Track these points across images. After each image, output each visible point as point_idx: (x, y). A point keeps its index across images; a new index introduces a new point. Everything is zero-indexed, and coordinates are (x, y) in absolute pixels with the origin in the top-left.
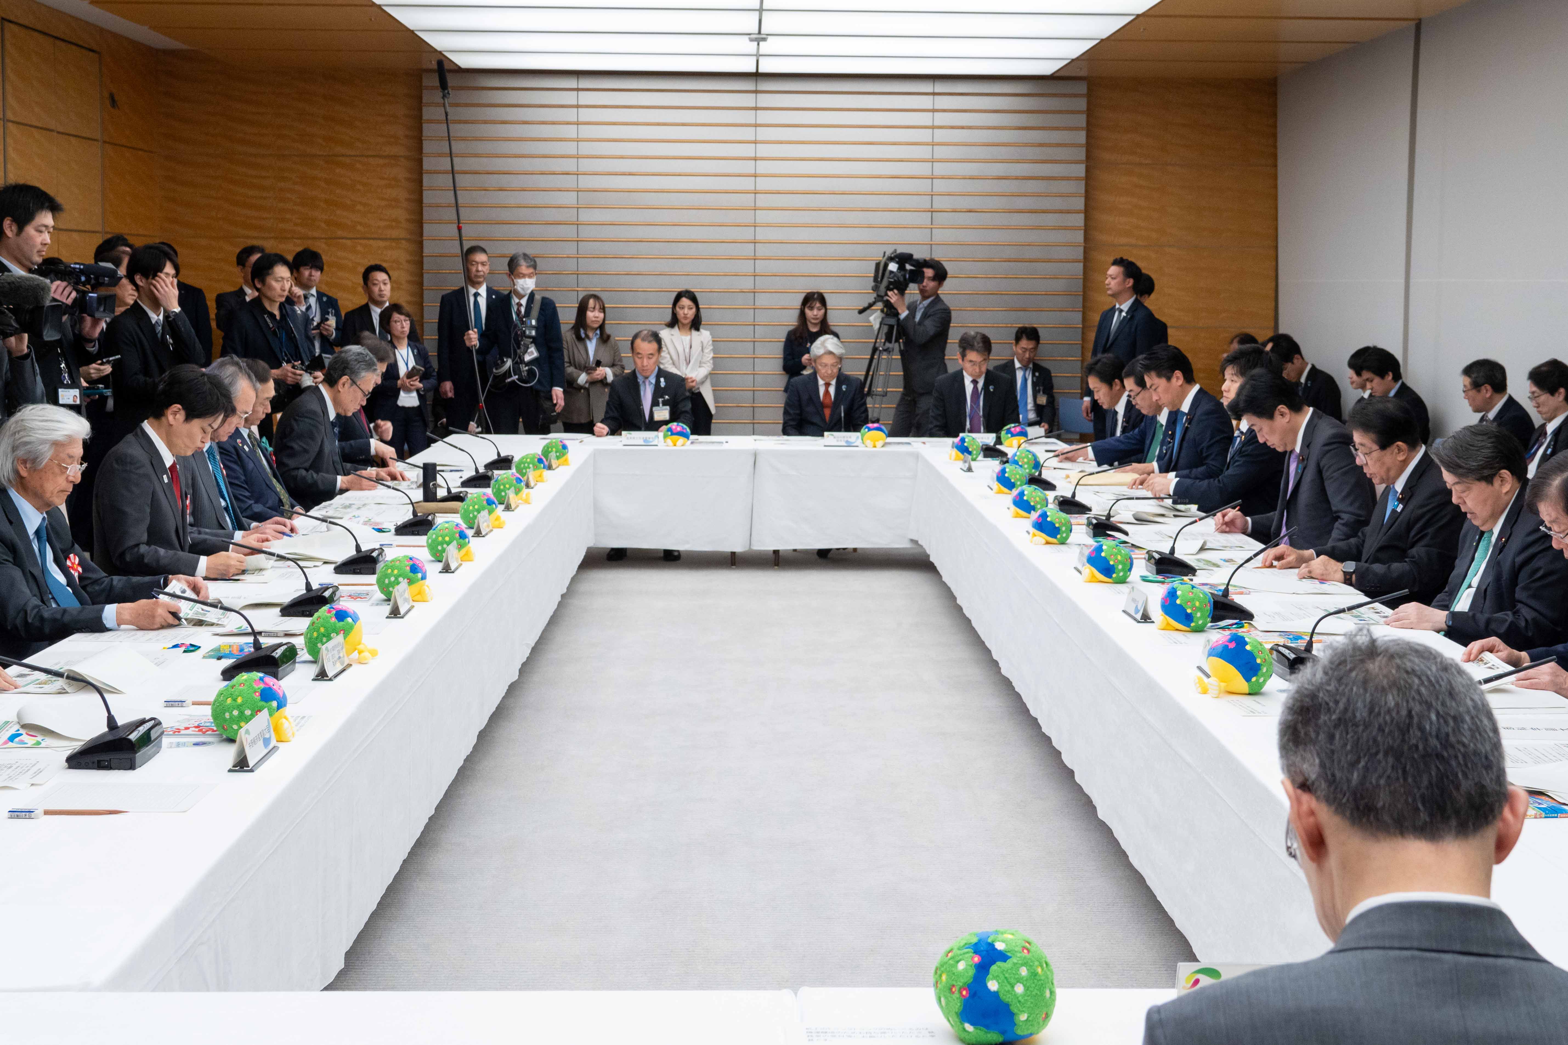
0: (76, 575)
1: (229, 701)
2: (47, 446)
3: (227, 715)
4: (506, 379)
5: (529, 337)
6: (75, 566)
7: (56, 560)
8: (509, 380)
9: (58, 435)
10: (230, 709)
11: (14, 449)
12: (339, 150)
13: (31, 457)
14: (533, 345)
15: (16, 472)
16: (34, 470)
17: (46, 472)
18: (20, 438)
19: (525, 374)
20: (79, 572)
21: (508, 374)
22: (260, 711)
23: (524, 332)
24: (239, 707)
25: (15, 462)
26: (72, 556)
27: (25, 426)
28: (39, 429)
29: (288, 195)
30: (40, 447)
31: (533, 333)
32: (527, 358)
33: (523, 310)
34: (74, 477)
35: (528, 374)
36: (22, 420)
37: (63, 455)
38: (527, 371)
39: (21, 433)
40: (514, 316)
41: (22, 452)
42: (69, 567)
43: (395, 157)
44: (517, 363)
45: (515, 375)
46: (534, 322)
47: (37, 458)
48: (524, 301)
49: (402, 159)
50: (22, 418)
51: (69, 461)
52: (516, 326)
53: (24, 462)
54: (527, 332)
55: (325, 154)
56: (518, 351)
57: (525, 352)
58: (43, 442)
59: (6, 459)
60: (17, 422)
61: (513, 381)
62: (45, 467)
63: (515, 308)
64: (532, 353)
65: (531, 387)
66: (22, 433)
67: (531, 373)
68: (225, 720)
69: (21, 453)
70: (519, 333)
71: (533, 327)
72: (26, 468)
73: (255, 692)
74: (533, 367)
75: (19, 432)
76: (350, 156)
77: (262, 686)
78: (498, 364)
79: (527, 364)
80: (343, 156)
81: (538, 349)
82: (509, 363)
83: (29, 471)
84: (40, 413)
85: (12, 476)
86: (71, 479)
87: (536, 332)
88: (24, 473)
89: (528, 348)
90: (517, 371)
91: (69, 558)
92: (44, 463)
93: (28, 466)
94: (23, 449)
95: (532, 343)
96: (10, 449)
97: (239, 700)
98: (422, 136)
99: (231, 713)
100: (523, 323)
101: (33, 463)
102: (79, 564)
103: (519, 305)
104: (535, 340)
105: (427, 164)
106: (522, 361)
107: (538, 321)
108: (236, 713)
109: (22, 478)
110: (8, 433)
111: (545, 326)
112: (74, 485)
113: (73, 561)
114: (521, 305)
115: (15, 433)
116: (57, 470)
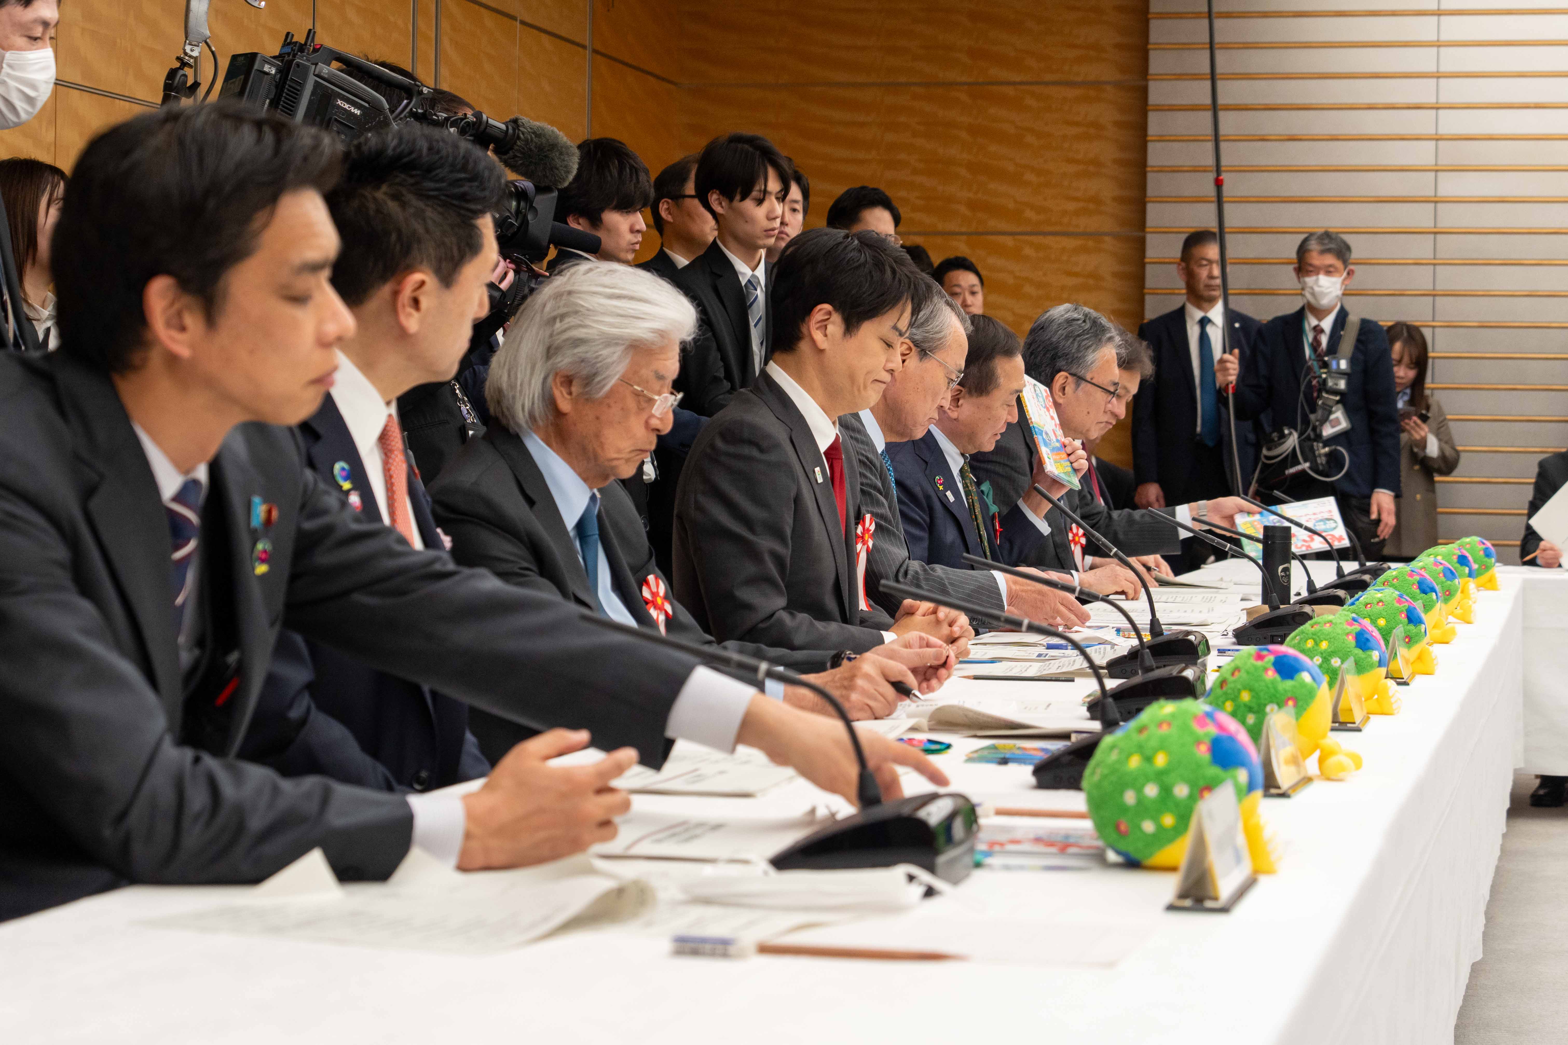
0: (662, 618)
1: (1135, 762)
2: (619, 350)
3: (1130, 797)
4: (1287, 468)
5: (1335, 392)
6: (659, 601)
7: (620, 586)
8: (1292, 470)
9: (641, 330)
10: (1136, 782)
11: (550, 352)
12: (997, 72)
13: (585, 372)
14: (1340, 406)
15: (551, 402)
16: (586, 399)
17: (609, 406)
18: (565, 331)
19: (1322, 460)
20: (666, 613)
21: (1292, 459)
22: (1209, 788)
23: (1325, 380)
24: (1161, 777)
25: (550, 379)
26: (651, 578)
27: (576, 304)
28: (603, 314)
29: (903, 156)
30: (605, 352)
31: (1342, 385)
32: (1328, 431)
33: (1324, 340)
34: (661, 419)
35: (1328, 462)
36: (570, 293)
37: (646, 373)
38: (1326, 455)
39: (567, 320)
40: (1308, 352)
41: (567, 360)
42: (647, 602)
43: (1097, 85)
44: (1308, 438)
45: (1305, 461)
46: (1343, 365)
47: (595, 374)
48: (1327, 324)
49: (1109, 88)
50: (569, 288)
51: (656, 385)
52: (1310, 369)
53: (568, 381)
54: (1330, 383)
55: (971, 80)
56: (1312, 417)
57: (1325, 420)
58: (611, 341)
59: (532, 374)
60: (558, 296)
61: (1303, 472)
62: (608, 396)
63: (1310, 336)
64: (1337, 422)
65: (1332, 482)
66: (570, 321)
67: (1334, 460)
68: (1124, 809)
69: (564, 361)
70: (1314, 382)
71: (1342, 374)
72: (570, 393)
73: (1199, 743)
74: (1340, 448)
75: (562, 317)
76: (1014, 84)
77: (1212, 731)
78: (1273, 441)
79: (1328, 442)
80: (1002, 83)
81: (1349, 413)
82: (1292, 440)
83: (575, 402)
84: (607, 280)
85: (539, 409)
86: (655, 423)
87: (1348, 384)
88: (565, 405)
89: (1330, 412)
90: (1309, 454)
91: (647, 583)
92: (607, 388)
93: (575, 389)
94: (569, 352)
95: (1338, 402)
96: (540, 351)
97: (1161, 761)
98: (1147, 42)
99: (1139, 790)
100: (1325, 365)
101: (587, 385)
102: (666, 598)
103: (1318, 330)
104: (1344, 399)
105: (1157, 93)
106: (1318, 437)
107: (1352, 361)
108: (1151, 791)
109: (558, 414)
110: (537, 318)
111: (1365, 371)
112: (660, 438)
113: (654, 589)
114: (1322, 331)
115: (554, 319)
116: (631, 403)
